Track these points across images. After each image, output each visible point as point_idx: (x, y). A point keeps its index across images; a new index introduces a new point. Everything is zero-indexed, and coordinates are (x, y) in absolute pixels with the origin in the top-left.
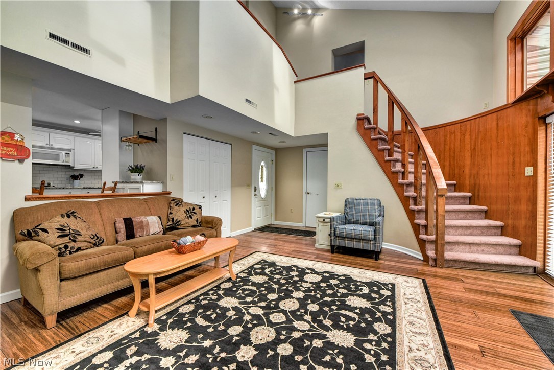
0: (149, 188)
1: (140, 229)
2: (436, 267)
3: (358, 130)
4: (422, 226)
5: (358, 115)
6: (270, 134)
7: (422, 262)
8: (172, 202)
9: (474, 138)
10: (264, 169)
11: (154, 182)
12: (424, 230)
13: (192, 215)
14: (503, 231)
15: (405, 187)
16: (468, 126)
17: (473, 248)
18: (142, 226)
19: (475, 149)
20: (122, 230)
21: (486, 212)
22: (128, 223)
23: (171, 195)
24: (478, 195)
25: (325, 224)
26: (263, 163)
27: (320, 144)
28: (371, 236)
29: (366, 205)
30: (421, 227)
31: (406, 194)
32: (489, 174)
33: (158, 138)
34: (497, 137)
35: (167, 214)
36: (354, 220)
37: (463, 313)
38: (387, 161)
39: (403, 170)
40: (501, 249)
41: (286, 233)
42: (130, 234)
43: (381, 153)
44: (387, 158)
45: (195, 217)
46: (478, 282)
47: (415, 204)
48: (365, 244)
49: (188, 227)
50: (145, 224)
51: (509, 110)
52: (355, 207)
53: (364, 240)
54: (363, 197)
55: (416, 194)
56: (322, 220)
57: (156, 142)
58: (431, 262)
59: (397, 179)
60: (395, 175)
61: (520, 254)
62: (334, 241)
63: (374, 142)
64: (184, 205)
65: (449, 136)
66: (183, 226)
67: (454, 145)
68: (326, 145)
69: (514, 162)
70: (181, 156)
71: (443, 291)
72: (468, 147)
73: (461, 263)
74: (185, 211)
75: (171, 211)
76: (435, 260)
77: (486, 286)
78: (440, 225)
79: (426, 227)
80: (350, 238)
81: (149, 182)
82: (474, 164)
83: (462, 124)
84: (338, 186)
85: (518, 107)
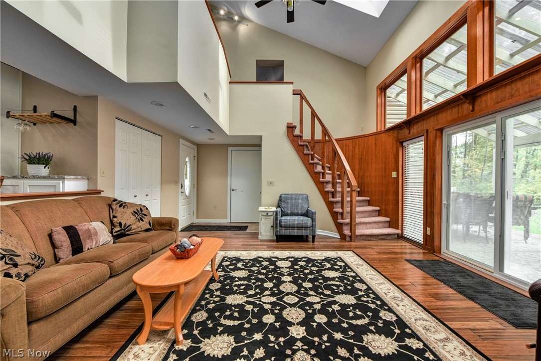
0: (71, 185)
1: (89, 239)
2: (351, 241)
3: (288, 136)
4: (340, 213)
5: (288, 124)
6: (209, 130)
7: (339, 240)
8: (114, 203)
9: (361, 150)
10: (188, 165)
11: (79, 177)
12: (341, 216)
13: (142, 217)
14: (379, 213)
15: (325, 184)
16: (357, 142)
17: (368, 226)
18: (91, 234)
19: (361, 158)
20: (64, 244)
21: (369, 201)
22: (71, 232)
23: (102, 194)
24: (364, 190)
25: (268, 218)
26: (187, 160)
27: (254, 145)
28: (310, 224)
29: (298, 199)
30: (338, 214)
31: (326, 189)
32: (370, 176)
33: (78, 118)
34: (376, 151)
35: (108, 219)
36: (289, 212)
37: (389, 267)
38: (311, 164)
39: (323, 171)
40: (381, 225)
41: (217, 230)
42: (77, 247)
43: (306, 157)
44: (311, 161)
45: (146, 220)
46: (379, 247)
47: (333, 197)
48: (305, 231)
49: (140, 231)
50: (93, 231)
51: (382, 134)
52: (289, 201)
53: (304, 227)
54: (294, 193)
55: (333, 190)
56: (265, 214)
57: (75, 124)
58: (348, 239)
59: (319, 178)
60: (317, 175)
61: (389, 227)
62: (279, 232)
63: (301, 148)
64: (129, 205)
65: (345, 147)
66: (135, 231)
67: (348, 154)
68: (260, 146)
69: (385, 169)
70: (113, 146)
71: (369, 256)
72: (357, 157)
73: (364, 237)
74: (132, 213)
75: (114, 214)
76: (351, 237)
77: (384, 249)
78: (353, 211)
79: (342, 214)
80: (293, 227)
81: (72, 177)
82: (361, 168)
83: (354, 140)
84: (271, 183)
85: (388, 133)
